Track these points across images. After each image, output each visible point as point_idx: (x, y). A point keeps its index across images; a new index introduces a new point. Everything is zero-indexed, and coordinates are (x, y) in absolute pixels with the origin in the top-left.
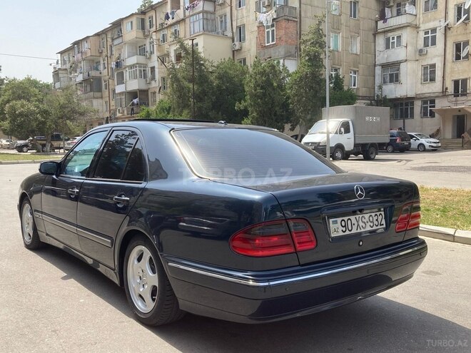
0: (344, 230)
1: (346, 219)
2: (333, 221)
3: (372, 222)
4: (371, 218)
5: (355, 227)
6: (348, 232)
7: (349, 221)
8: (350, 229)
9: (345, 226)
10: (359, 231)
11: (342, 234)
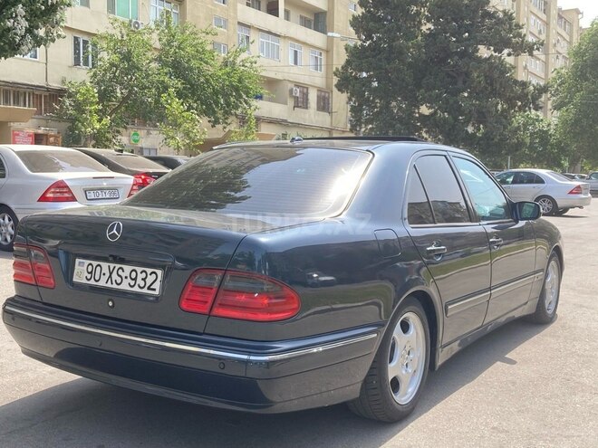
0: (89, 277)
1: (95, 263)
2: (80, 263)
3: (135, 279)
4: (134, 274)
5: (103, 279)
6: (92, 282)
7: (99, 268)
8: (97, 279)
9: (91, 273)
10: (109, 285)
11: (85, 281)
